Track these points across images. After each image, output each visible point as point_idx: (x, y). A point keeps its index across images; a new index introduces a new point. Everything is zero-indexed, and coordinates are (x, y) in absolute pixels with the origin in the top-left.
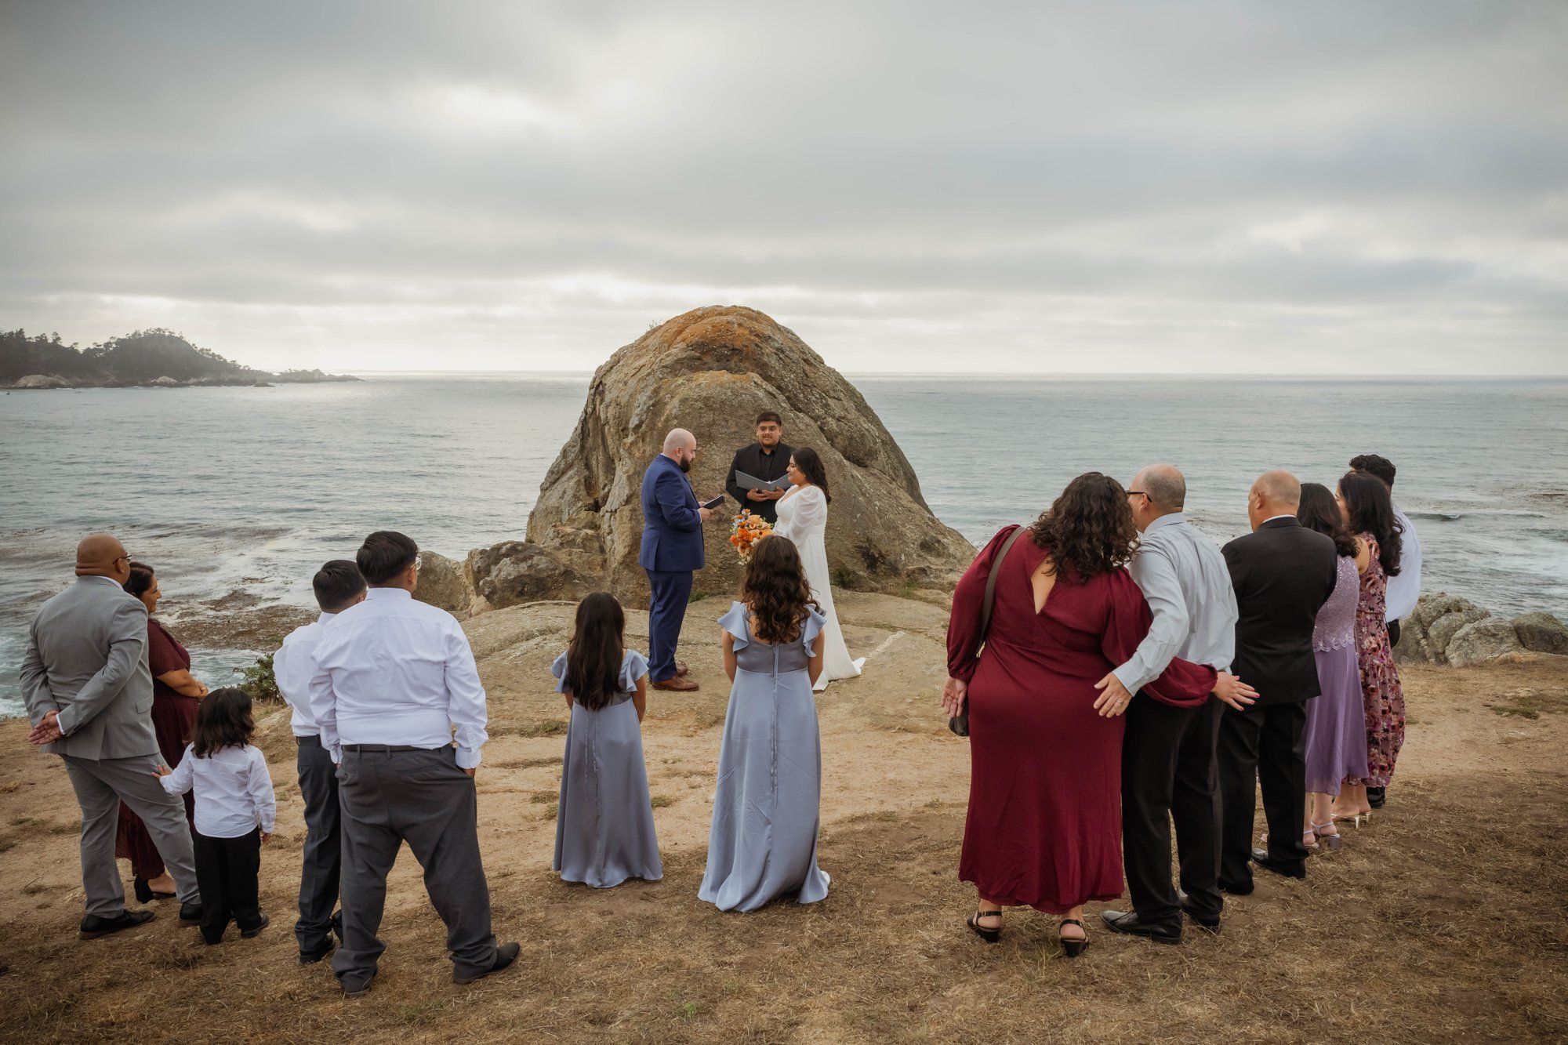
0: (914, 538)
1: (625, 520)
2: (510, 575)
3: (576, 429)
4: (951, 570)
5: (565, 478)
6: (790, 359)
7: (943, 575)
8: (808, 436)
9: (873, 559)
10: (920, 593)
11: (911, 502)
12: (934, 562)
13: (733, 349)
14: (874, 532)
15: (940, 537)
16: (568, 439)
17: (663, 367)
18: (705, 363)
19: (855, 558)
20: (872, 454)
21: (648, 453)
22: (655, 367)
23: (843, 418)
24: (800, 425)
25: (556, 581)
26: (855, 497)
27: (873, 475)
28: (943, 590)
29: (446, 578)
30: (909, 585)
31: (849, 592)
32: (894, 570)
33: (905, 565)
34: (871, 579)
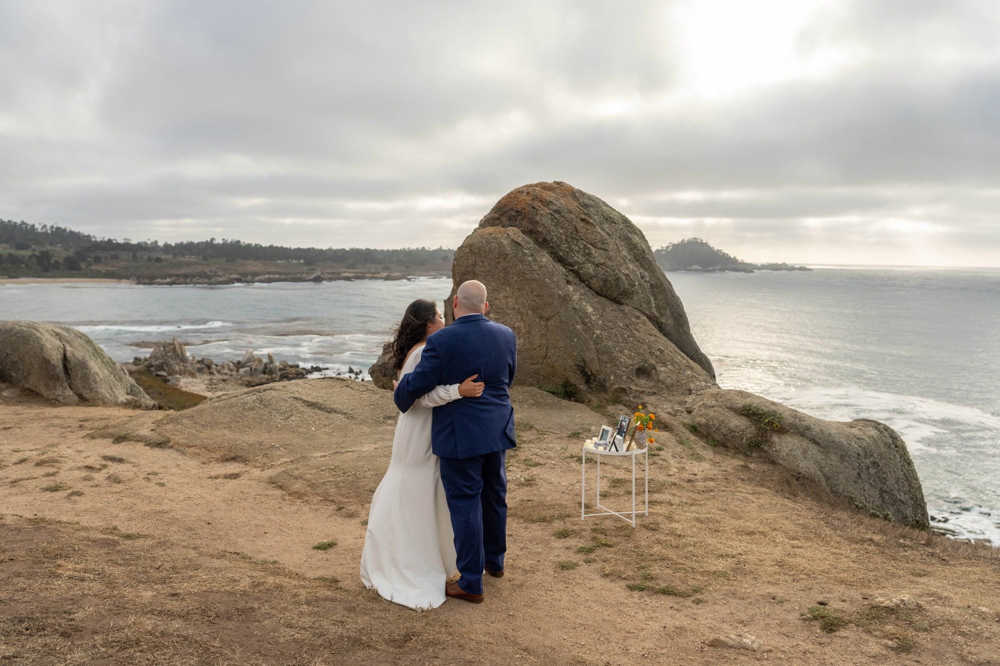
0: (630, 363)
4: (654, 393)
7: (643, 396)
9: (588, 376)
12: (640, 384)
13: (517, 211)
14: (587, 354)
15: (658, 365)
19: (576, 374)
20: (628, 294)
23: (602, 264)
27: (623, 310)
30: (613, 401)
32: (602, 387)
33: (613, 384)
34: (589, 393)
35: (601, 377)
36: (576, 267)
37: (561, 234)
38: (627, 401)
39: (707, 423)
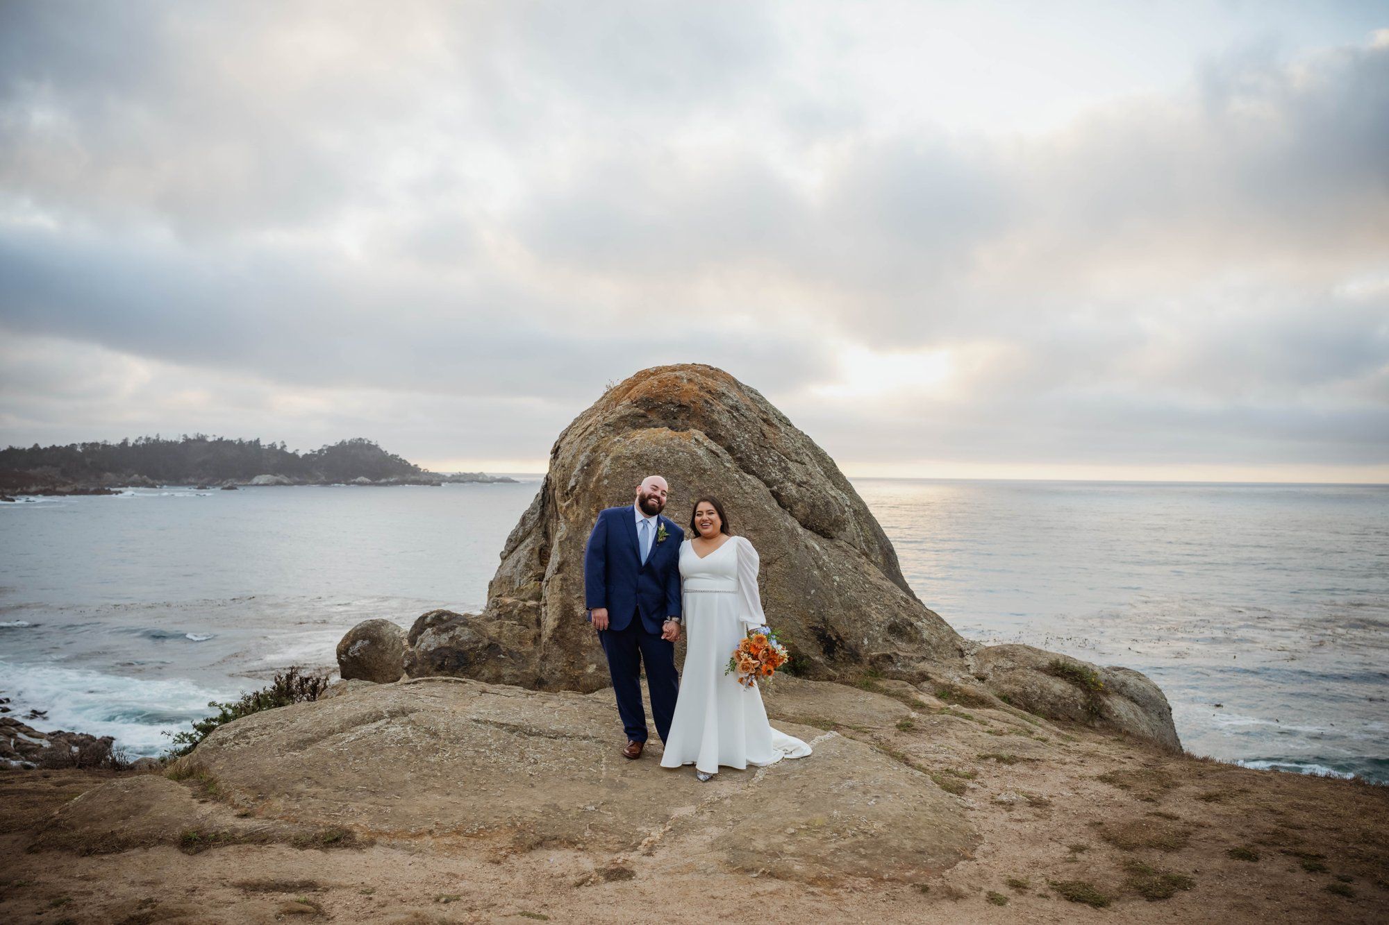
0: (881, 619)
1: (556, 590)
2: (430, 646)
3: (537, 495)
4: (924, 658)
5: (522, 547)
6: (746, 417)
7: (913, 663)
8: (754, 499)
9: (830, 643)
10: (882, 684)
11: (883, 579)
12: (903, 648)
13: (680, 406)
14: (831, 610)
15: (913, 620)
16: (527, 507)
17: (606, 425)
18: (650, 421)
19: (809, 640)
20: (839, 524)
21: (581, 517)
22: (599, 426)
23: (805, 483)
24: (746, 488)
25: (479, 655)
26: (808, 571)
27: (840, 547)
28: (911, 682)
29: (393, 648)
30: (871, 673)
31: (798, 680)
32: (854, 656)
33: (868, 650)
34: (828, 666)
35: (851, 642)
36: (775, 487)
37: (747, 439)
38: (894, 673)
39: (1024, 691)
